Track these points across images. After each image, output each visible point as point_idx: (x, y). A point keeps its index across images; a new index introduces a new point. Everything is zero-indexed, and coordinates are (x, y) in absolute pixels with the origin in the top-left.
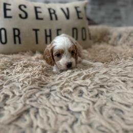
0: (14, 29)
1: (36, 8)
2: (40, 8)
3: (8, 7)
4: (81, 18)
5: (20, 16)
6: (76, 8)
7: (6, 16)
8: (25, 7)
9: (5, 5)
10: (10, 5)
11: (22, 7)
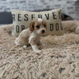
0: (22, 26)
1: (32, 15)
2: (34, 15)
3: (20, 16)
4: (56, 19)
5: (25, 20)
6: (53, 13)
7: (19, 20)
8: (27, 15)
9: (19, 15)
10: (21, 15)
11: (26, 16)
